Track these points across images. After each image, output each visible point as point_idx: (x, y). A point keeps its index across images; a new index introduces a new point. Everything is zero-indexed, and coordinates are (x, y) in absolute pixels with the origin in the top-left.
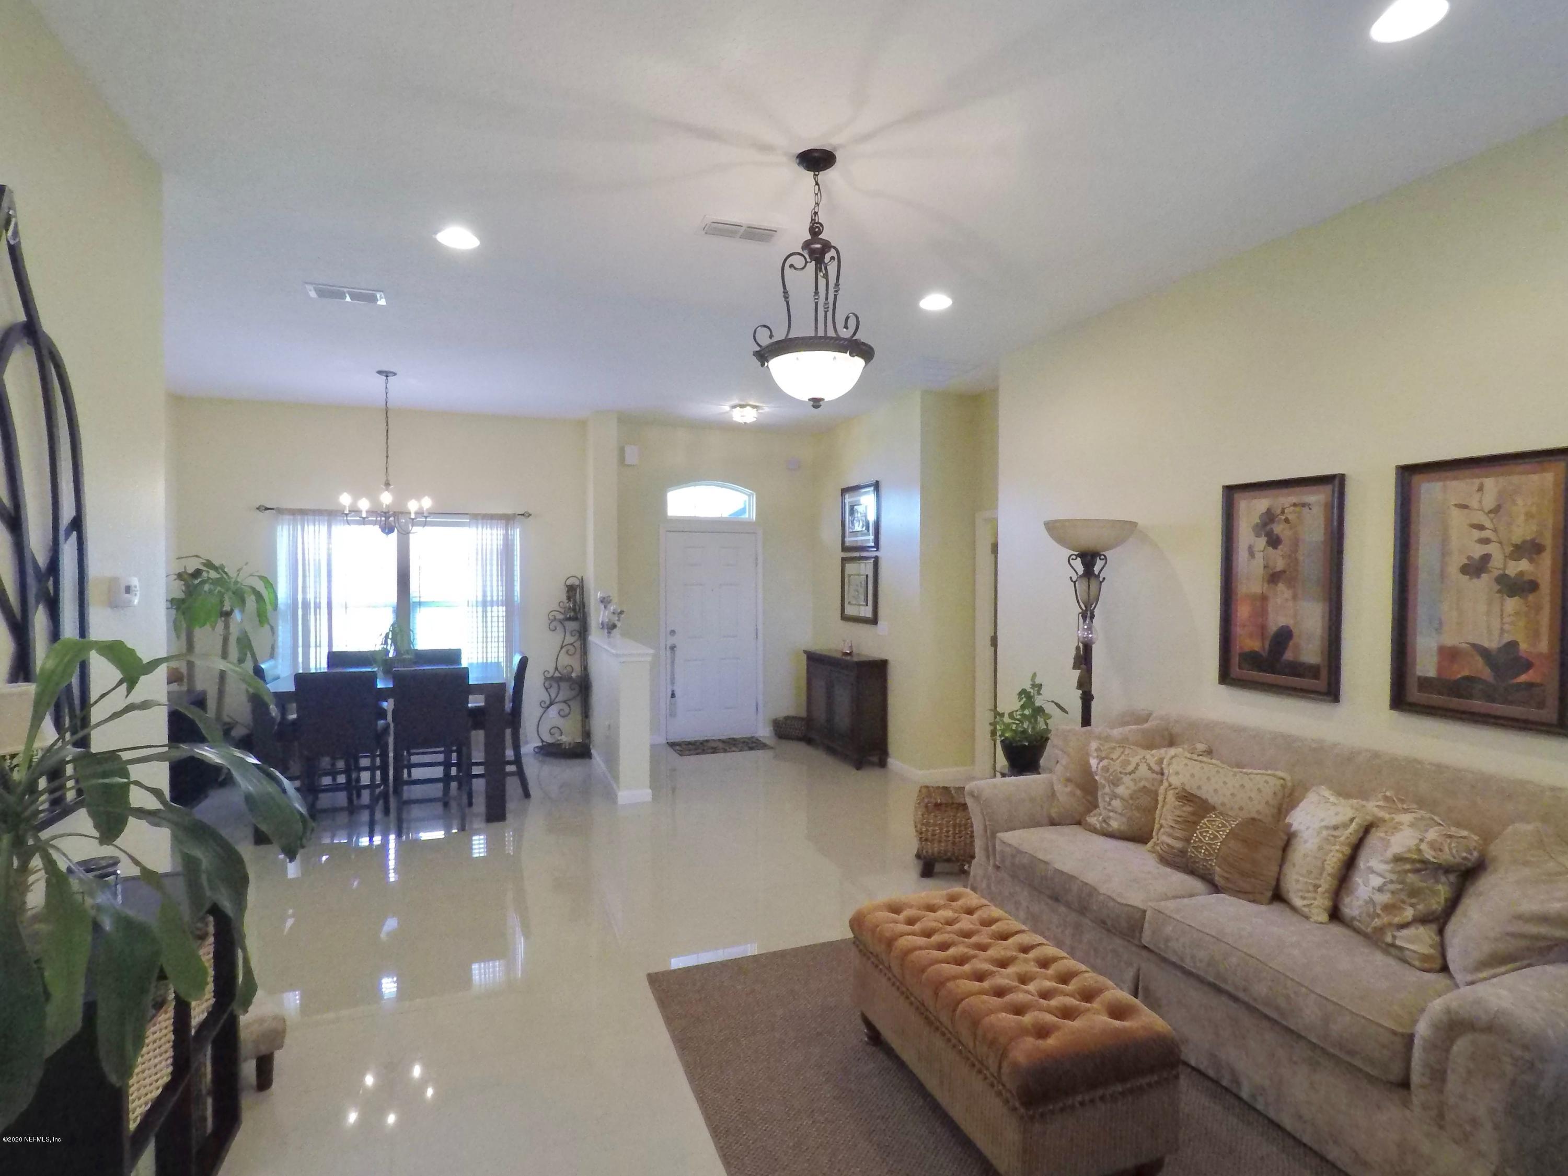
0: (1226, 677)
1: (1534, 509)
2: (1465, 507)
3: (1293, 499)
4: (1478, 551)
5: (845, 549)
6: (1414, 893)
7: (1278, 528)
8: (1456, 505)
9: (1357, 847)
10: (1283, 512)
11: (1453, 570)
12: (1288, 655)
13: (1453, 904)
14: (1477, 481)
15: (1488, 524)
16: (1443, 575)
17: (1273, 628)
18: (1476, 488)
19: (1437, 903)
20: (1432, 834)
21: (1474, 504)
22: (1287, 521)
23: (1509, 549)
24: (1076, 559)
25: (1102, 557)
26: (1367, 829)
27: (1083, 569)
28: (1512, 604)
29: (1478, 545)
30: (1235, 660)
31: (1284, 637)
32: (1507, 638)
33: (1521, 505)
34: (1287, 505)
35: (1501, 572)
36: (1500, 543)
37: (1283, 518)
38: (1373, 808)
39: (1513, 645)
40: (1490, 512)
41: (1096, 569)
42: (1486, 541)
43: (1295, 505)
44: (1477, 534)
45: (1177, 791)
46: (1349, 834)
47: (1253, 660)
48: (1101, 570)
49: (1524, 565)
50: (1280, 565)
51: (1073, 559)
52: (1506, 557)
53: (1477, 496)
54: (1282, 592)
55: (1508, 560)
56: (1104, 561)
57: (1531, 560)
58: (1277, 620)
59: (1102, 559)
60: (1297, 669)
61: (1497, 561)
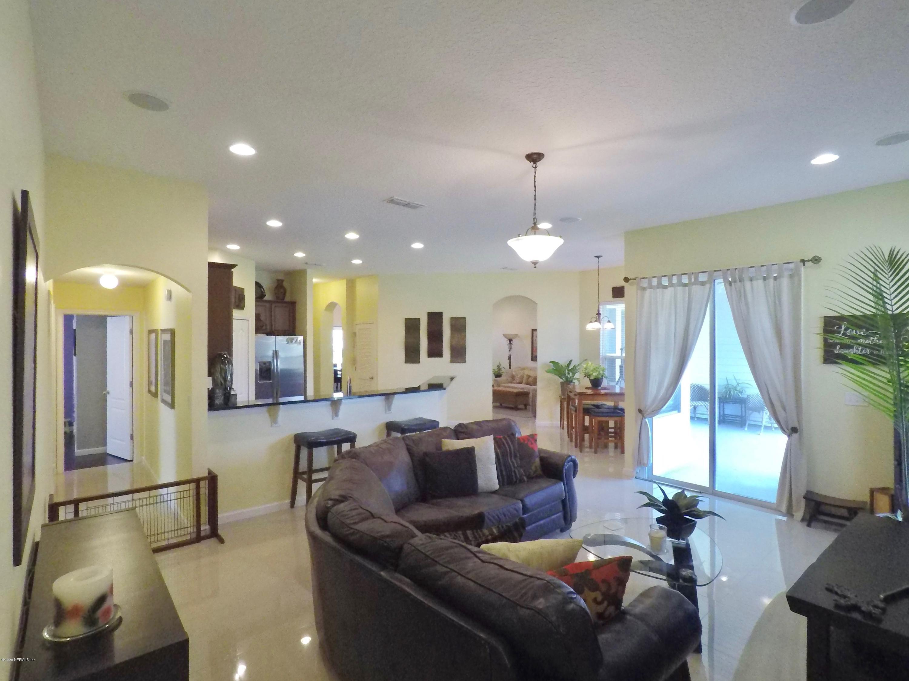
24: (508, 340)
25: (513, 340)
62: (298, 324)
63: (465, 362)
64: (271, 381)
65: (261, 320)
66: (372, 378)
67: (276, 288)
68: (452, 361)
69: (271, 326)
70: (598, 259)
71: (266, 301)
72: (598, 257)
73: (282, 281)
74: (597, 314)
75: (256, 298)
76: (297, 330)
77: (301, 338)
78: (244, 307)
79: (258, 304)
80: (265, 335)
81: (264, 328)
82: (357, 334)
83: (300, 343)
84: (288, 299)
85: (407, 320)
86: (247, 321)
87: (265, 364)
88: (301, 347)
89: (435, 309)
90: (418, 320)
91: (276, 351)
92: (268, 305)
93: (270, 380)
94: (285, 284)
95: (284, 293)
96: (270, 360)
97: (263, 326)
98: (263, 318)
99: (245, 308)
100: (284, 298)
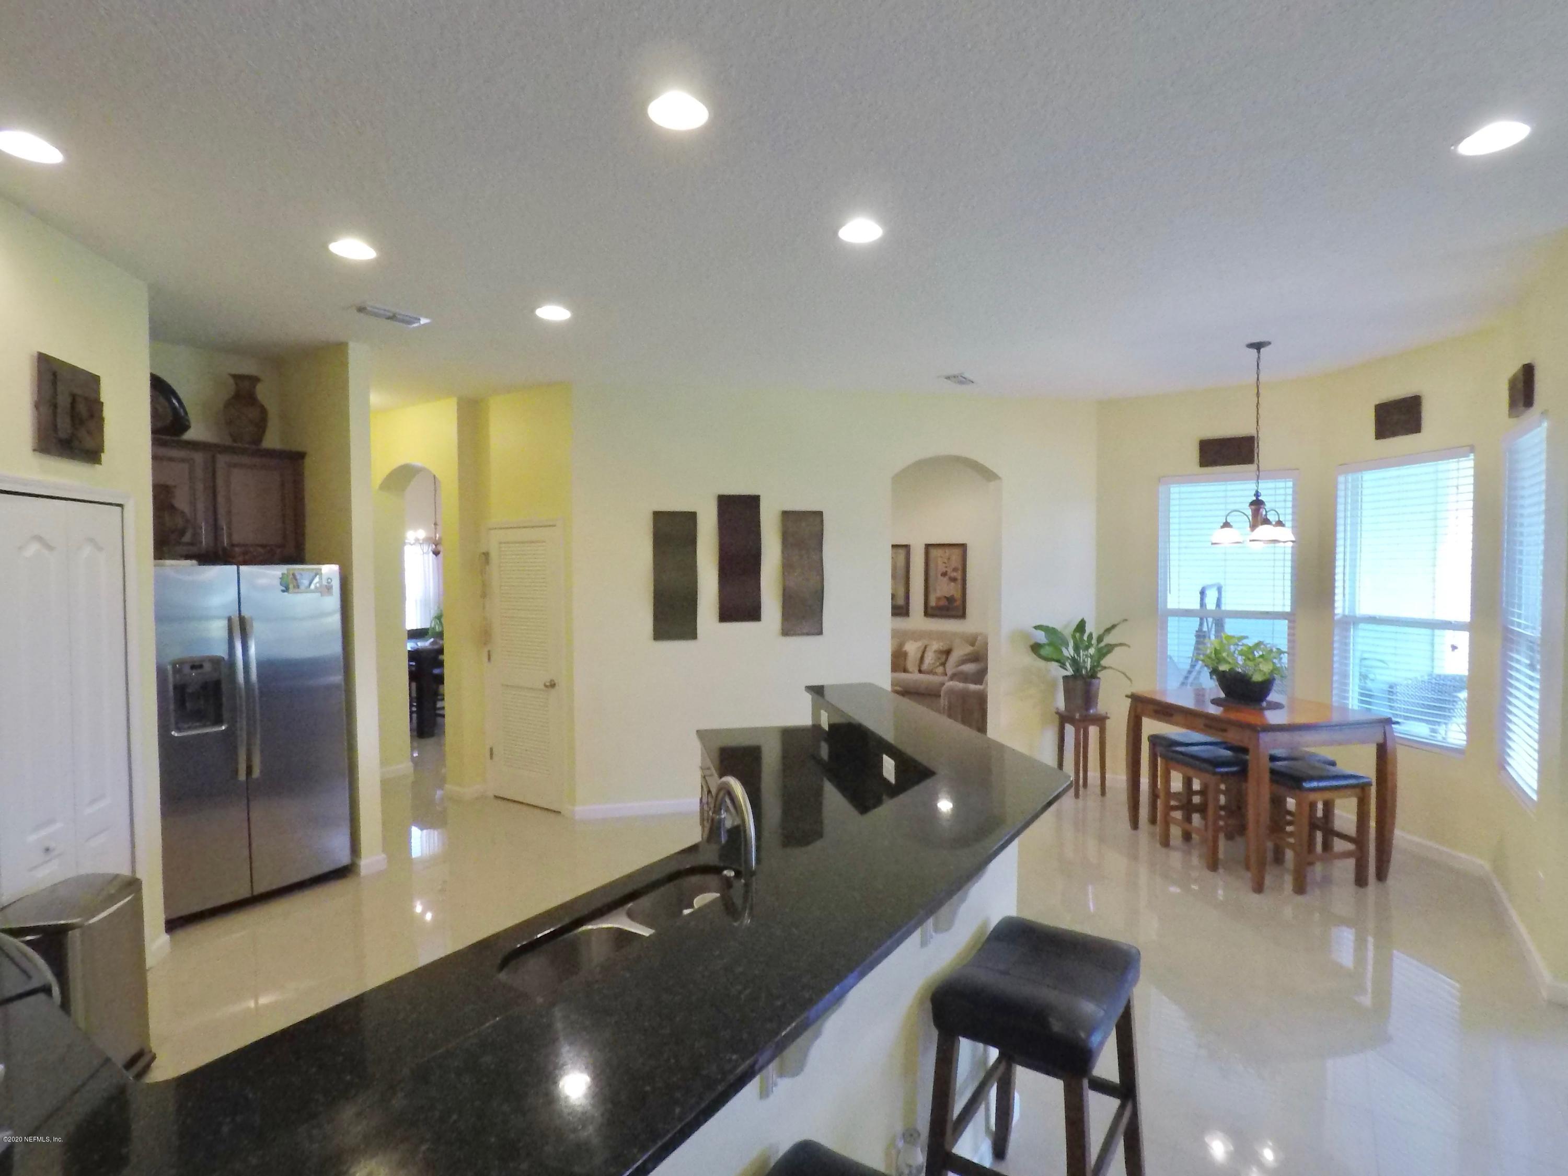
1: (957, 559)
4: (944, 570)
6: (939, 659)
8: (940, 558)
9: (924, 652)
11: (939, 575)
13: (947, 659)
14: (944, 551)
15: (947, 562)
16: (936, 577)
19: (943, 660)
20: (941, 644)
21: (944, 557)
23: (952, 569)
26: (926, 647)
28: (952, 584)
29: (944, 568)
32: (951, 593)
33: (954, 558)
35: (949, 576)
36: (949, 568)
38: (926, 642)
39: (953, 595)
40: (947, 559)
44: (944, 565)
46: (923, 647)
49: (955, 574)
52: (951, 571)
53: (945, 555)
57: (956, 572)
61: (948, 573)
62: (312, 525)
63: (820, 633)
64: (223, 728)
65: (172, 508)
66: (552, 685)
67: (228, 405)
68: (786, 632)
69: (216, 528)
70: (1259, 352)
71: (194, 445)
72: (1258, 346)
73: (254, 380)
74: (1252, 504)
75: (155, 431)
76: (310, 546)
77: (330, 570)
78: (102, 451)
79: (163, 451)
80: (194, 562)
81: (187, 538)
82: (494, 555)
83: (329, 588)
84: (271, 441)
85: (659, 517)
86: (119, 509)
87: (196, 666)
88: (333, 601)
89: (739, 488)
90: (691, 517)
91: (242, 620)
92: (199, 457)
93: (218, 721)
94: (263, 393)
95: (261, 424)
96: (221, 651)
97: (182, 533)
98: (181, 501)
99: (104, 456)
100: (258, 439)
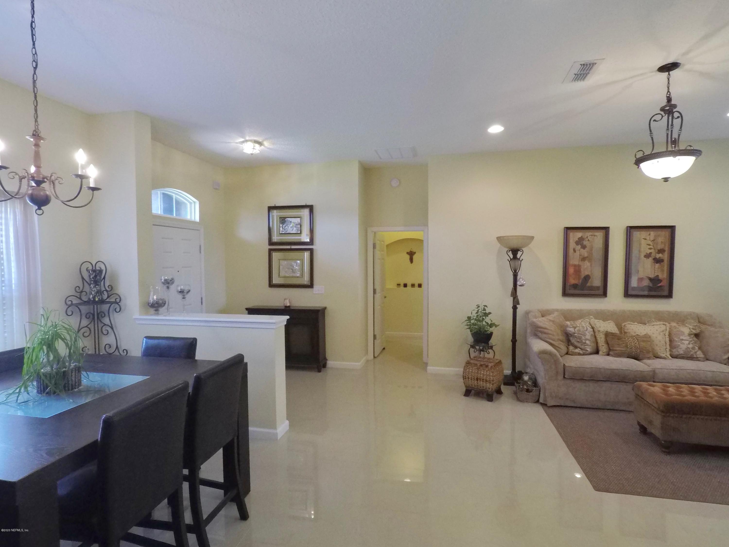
0: (565, 294)
1: (663, 241)
2: (646, 239)
3: (591, 233)
5: (271, 243)
7: (585, 243)
8: (644, 239)
9: (669, 335)
10: (587, 237)
11: (642, 256)
12: (589, 284)
14: (648, 233)
15: (651, 244)
16: (639, 258)
17: (583, 275)
18: (649, 234)
21: (648, 238)
22: (588, 240)
23: (657, 251)
24: (509, 252)
25: (521, 250)
27: (513, 256)
28: (657, 265)
29: (648, 250)
30: (568, 287)
31: (587, 278)
32: (656, 274)
33: (660, 240)
34: (588, 235)
35: (654, 257)
36: (655, 249)
37: (587, 239)
39: (658, 276)
40: (652, 241)
41: (518, 256)
42: (650, 249)
43: (592, 235)
44: (648, 247)
45: (604, 333)
46: (668, 332)
47: (575, 286)
48: (521, 256)
49: (660, 255)
50: (586, 255)
51: (508, 252)
52: (656, 253)
53: (649, 236)
54: (587, 264)
55: (656, 254)
56: (522, 252)
57: (662, 254)
58: (584, 272)
59: (521, 251)
60: (592, 288)
61: (653, 255)
